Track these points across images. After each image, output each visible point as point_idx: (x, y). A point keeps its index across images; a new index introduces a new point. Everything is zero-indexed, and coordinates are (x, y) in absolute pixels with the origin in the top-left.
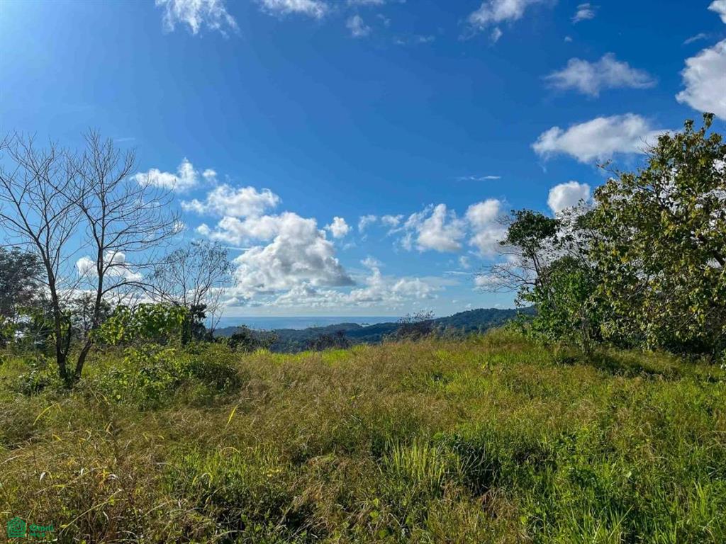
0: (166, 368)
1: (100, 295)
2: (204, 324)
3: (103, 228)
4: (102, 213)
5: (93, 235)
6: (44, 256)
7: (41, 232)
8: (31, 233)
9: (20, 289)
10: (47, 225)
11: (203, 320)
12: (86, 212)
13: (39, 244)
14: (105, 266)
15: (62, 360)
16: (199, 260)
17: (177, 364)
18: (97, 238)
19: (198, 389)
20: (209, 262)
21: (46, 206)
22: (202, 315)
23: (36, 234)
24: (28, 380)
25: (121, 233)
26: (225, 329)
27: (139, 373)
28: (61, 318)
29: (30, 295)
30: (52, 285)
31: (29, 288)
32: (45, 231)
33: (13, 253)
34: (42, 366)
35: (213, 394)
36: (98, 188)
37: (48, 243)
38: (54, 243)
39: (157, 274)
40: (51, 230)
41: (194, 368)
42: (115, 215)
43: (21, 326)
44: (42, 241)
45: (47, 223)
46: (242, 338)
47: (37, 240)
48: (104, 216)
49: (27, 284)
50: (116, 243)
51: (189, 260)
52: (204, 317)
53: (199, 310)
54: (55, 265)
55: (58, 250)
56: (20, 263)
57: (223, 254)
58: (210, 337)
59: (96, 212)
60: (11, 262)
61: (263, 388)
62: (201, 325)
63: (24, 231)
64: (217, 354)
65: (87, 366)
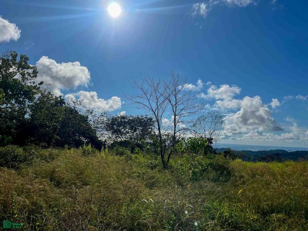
0: (199, 164)
1: (175, 133)
2: (212, 146)
3: (176, 108)
4: (175, 102)
5: (172, 111)
6: (157, 118)
7: (156, 110)
8: (153, 110)
9: (147, 130)
10: (158, 108)
11: (212, 145)
12: (170, 102)
13: (155, 114)
14: (176, 122)
15: (162, 157)
16: (211, 119)
17: (204, 163)
18: (174, 112)
19: (213, 174)
20: (215, 120)
21: (157, 100)
22: (211, 143)
23: (154, 111)
24: (152, 163)
25: (182, 110)
26: (220, 149)
27: (189, 165)
28: (163, 142)
29: (151, 132)
30: (159, 129)
31: (150, 130)
32: (157, 110)
33: (145, 117)
34: (156, 159)
35: (219, 177)
36: (174, 93)
37: (158, 114)
38: (160, 114)
39: (194, 125)
40: (159, 109)
41: (211, 165)
42: (180, 103)
43: (148, 143)
44: (156, 113)
45: (158, 107)
46: (228, 153)
47: (154, 113)
48: (176, 103)
49: (150, 128)
50: (180, 114)
51: (207, 120)
52: (212, 143)
53: (210, 140)
54: (160, 122)
55: (161, 116)
56: (147, 121)
57: (221, 117)
58: (214, 152)
59: (173, 102)
60: (145, 121)
61: (242, 177)
62: (211, 147)
63: (150, 110)
64: (220, 160)
65: (171, 160)
